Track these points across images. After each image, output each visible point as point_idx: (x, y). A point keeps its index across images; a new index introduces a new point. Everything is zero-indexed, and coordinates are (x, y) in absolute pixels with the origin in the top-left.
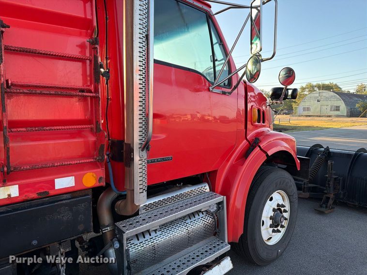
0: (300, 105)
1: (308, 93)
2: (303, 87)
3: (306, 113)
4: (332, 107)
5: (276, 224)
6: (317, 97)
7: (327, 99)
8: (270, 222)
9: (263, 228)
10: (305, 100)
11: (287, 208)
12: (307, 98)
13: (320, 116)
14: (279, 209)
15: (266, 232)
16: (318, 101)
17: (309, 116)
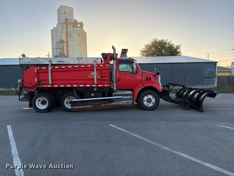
8: (146, 101)
15: (145, 103)
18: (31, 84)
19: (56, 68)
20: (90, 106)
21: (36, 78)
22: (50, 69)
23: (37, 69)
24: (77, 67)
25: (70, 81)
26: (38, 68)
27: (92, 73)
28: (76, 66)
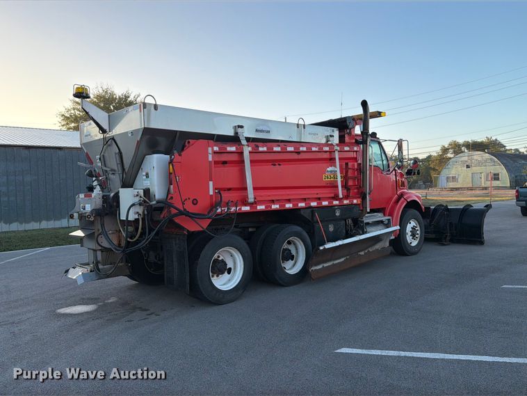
0: (442, 173)
1: (452, 156)
2: (444, 147)
3: (452, 185)
4: (487, 175)
5: (413, 235)
6: (466, 161)
7: (479, 164)
8: (410, 234)
9: (407, 236)
10: (449, 166)
11: (418, 228)
12: (451, 164)
13: (471, 189)
14: (413, 228)
15: (409, 238)
16: (468, 167)
17: (457, 189)
18: (195, 202)
19: (261, 149)
20: (342, 260)
21: (211, 183)
22: (247, 150)
23: (213, 149)
24: (305, 149)
25: (288, 192)
26: (216, 149)
27: (328, 169)
28: (303, 146)
